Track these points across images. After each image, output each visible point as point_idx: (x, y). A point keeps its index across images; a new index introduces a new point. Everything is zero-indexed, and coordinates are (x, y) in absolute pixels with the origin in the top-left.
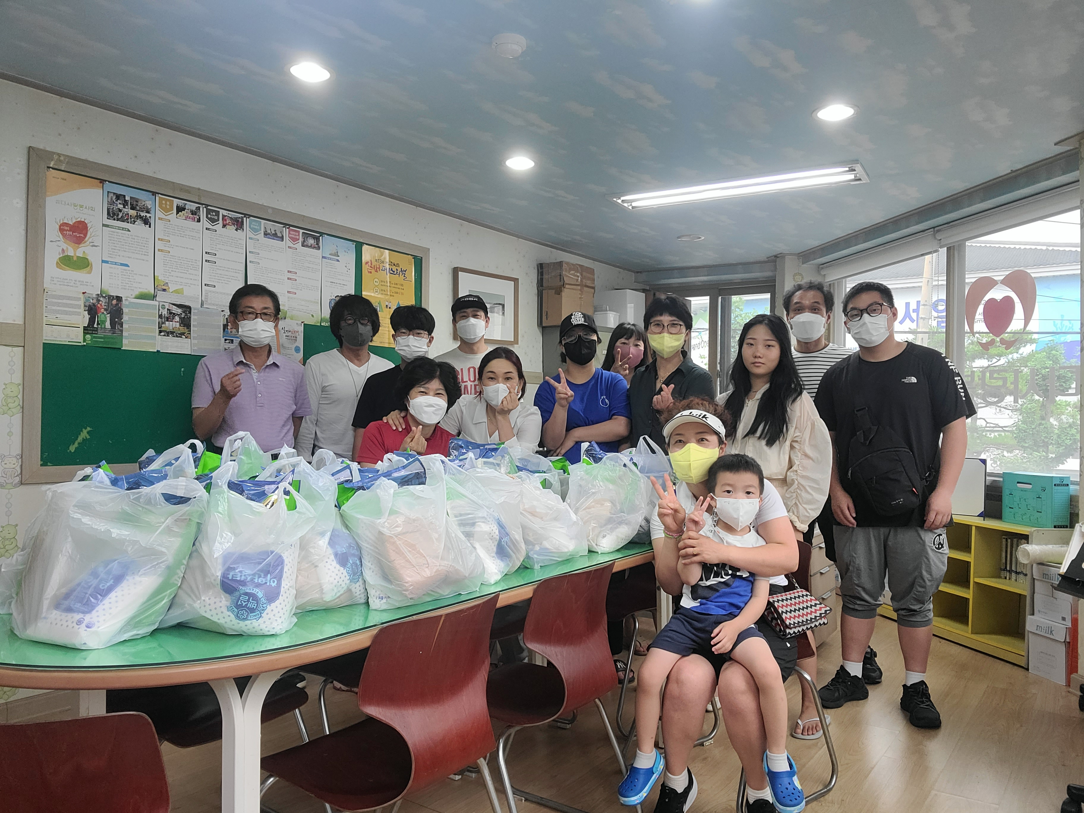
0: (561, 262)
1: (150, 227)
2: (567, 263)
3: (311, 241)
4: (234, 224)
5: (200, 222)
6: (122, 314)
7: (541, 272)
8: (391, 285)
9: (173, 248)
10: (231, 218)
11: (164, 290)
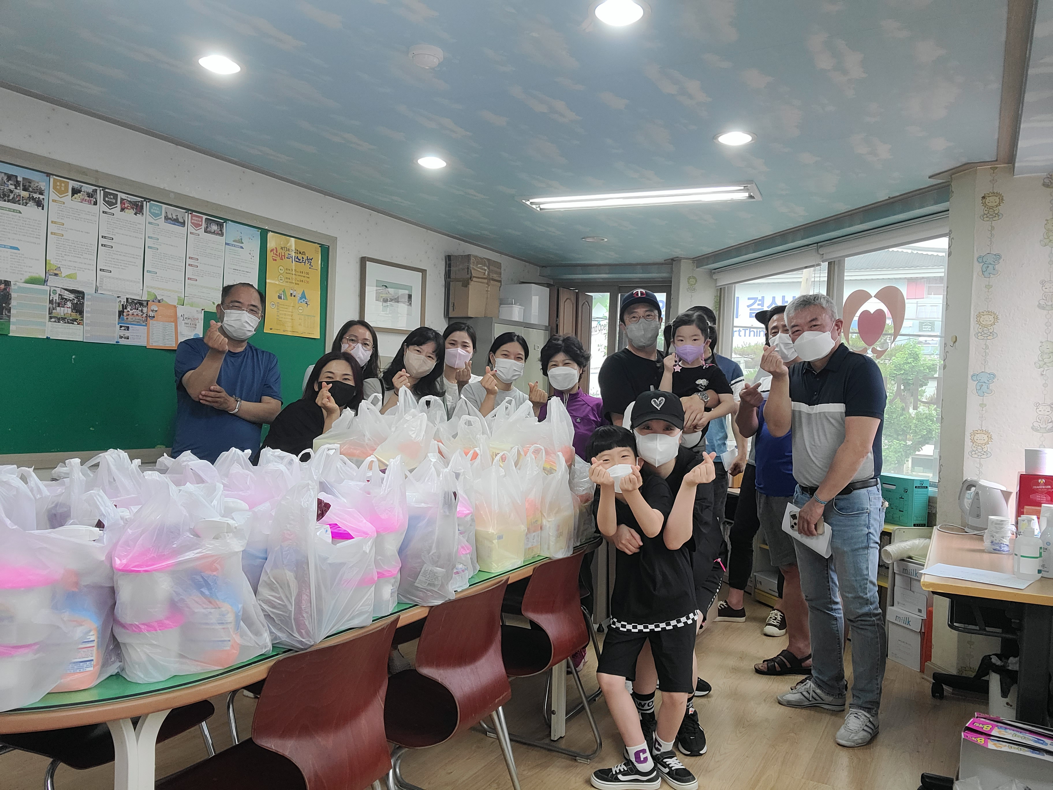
0: (469, 256)
1: (43, 209)
2: (476, 257)
3: (214, 227)
4: (133, 208)
5: (96, 205)
6: (11, 299)
7: (449, 264)
8: (297, 273)
9: (66, 231)
10: (130, 201)
11: (56, 275)
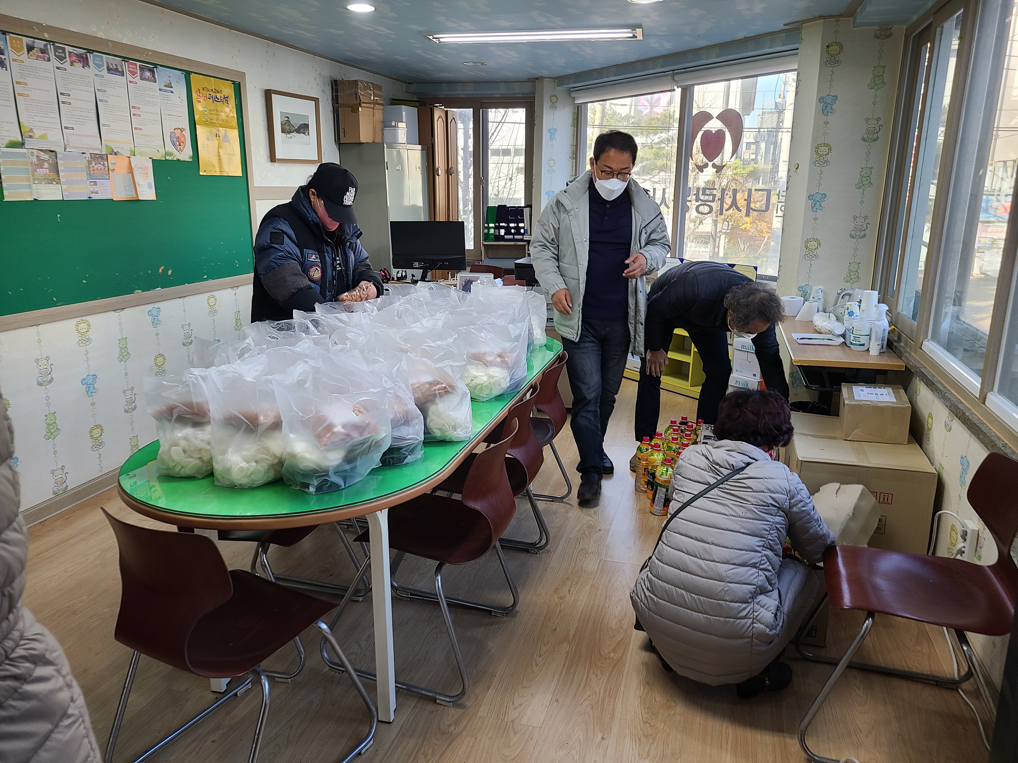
0: (356, 82)
1: (6, 70)
2: (362, 82)
3: (148, 74)
4: (80, 61)
5: (50, 61)
7: (335, 89)
9: (31, 91)
10: (76, 54)
11: (31, 137)
